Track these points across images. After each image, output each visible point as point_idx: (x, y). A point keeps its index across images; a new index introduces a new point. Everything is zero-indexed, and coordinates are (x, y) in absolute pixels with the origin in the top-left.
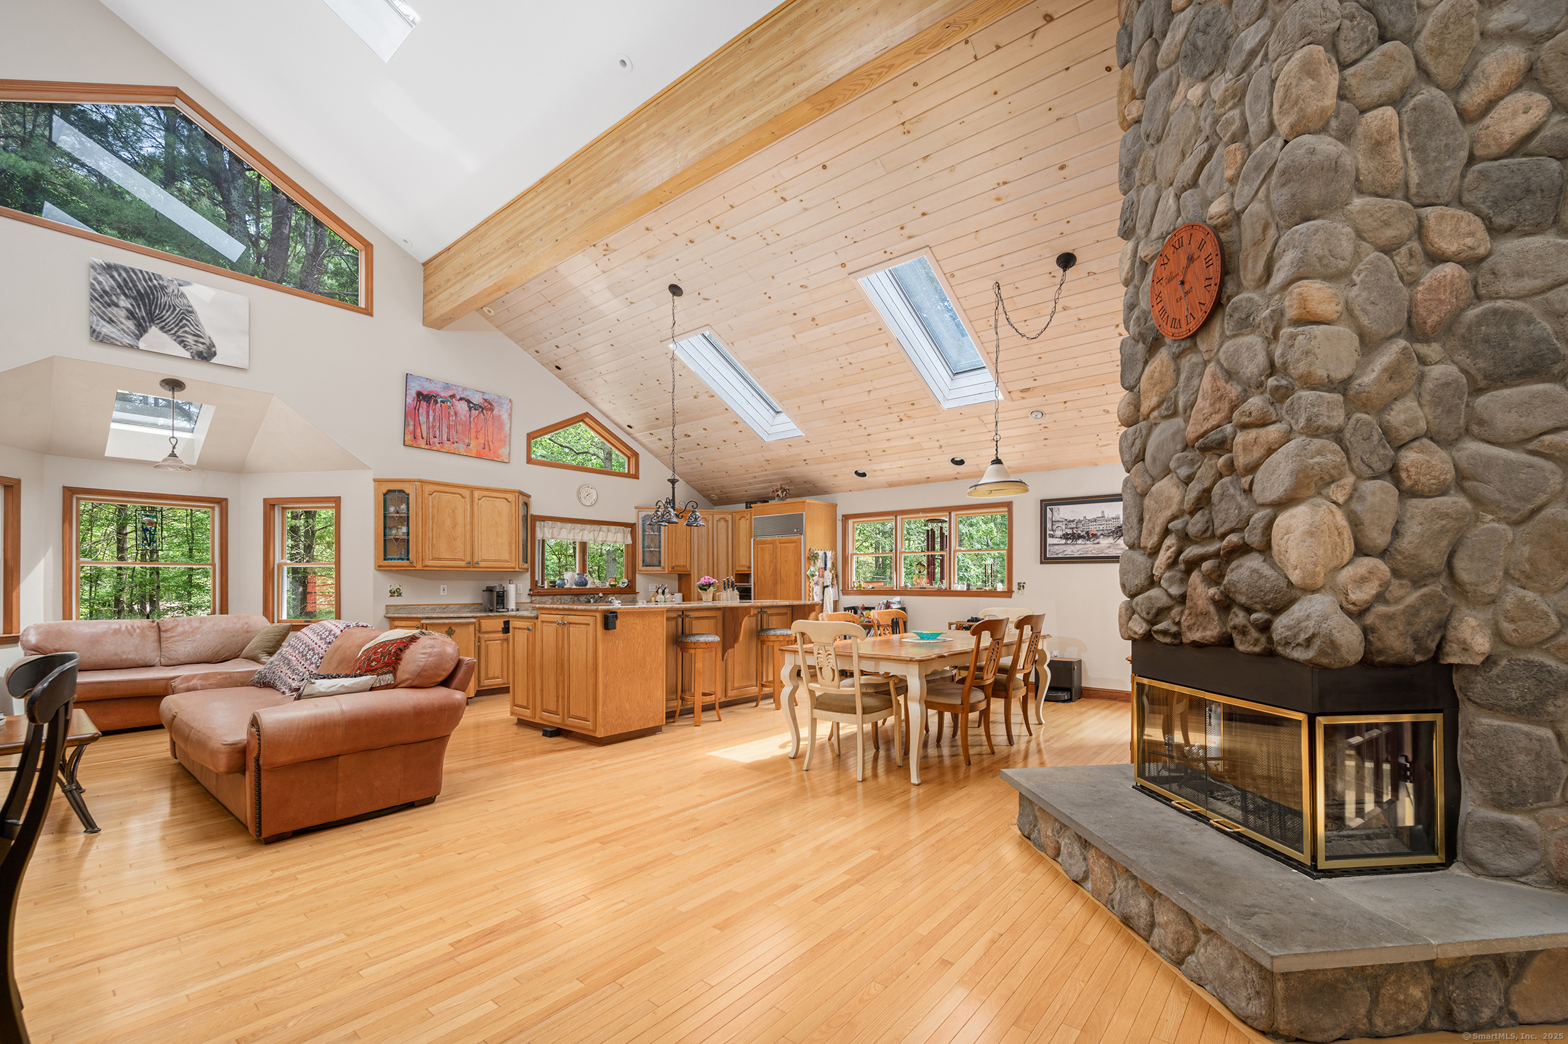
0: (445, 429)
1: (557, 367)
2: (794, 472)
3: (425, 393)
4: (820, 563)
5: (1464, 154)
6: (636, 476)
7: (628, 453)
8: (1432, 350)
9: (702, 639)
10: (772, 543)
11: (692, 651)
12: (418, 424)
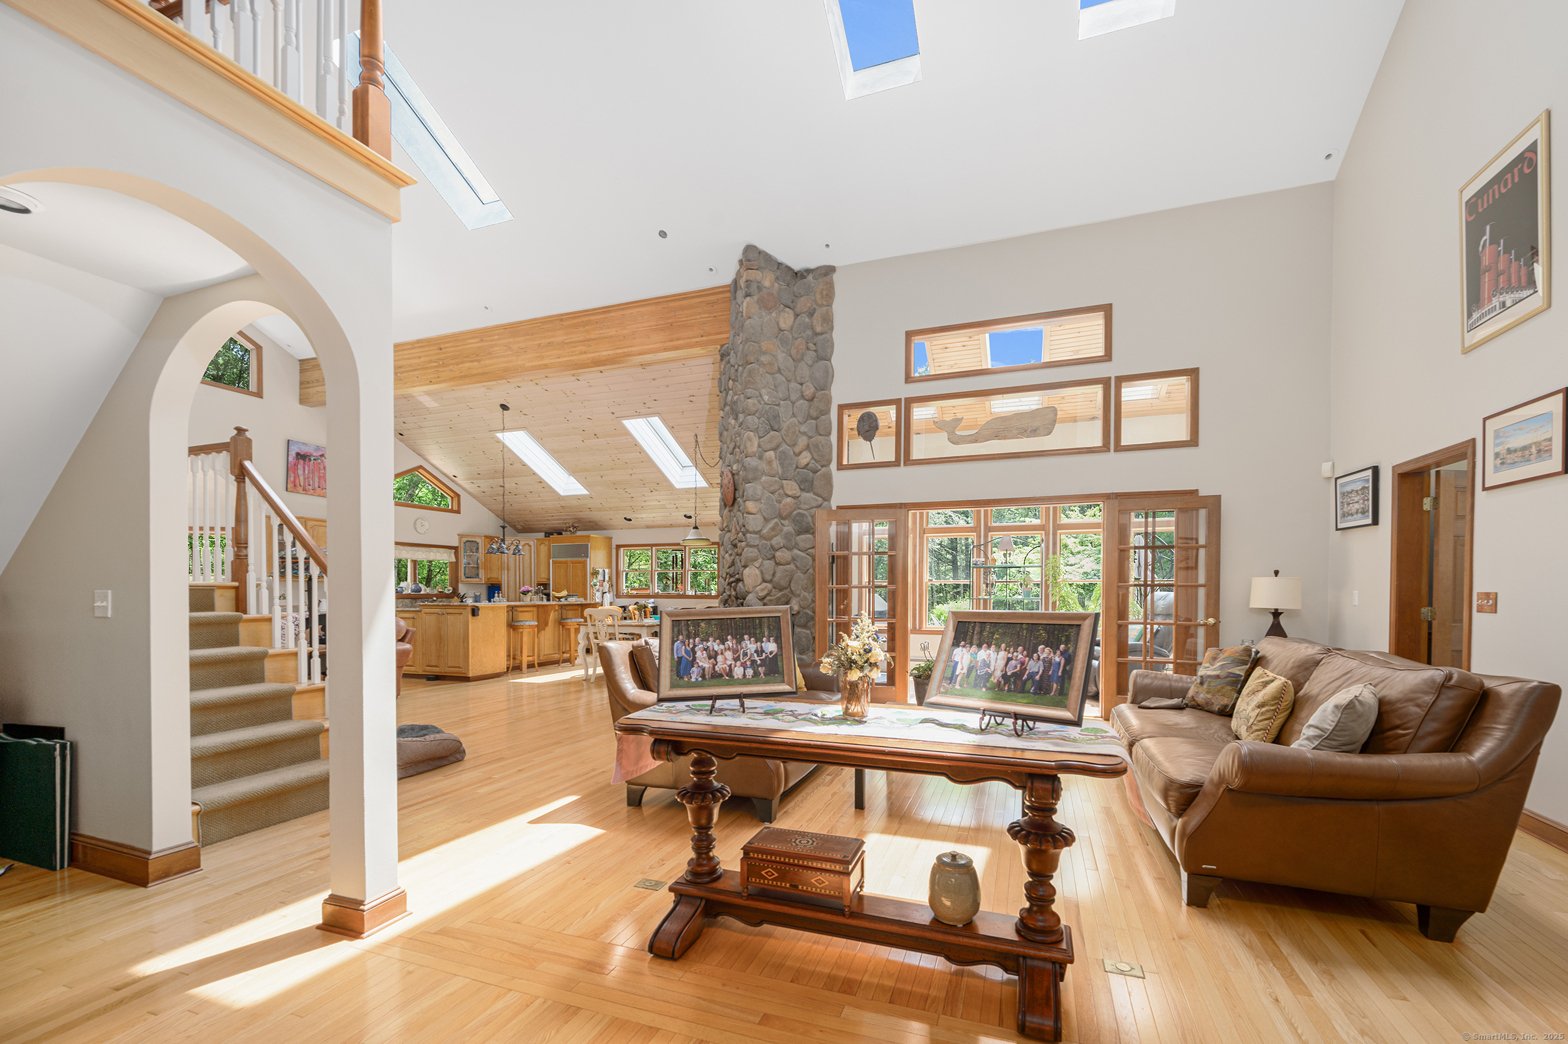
0: (317, 479)
1: (401, 434)
2: (582, 515)
3: (302, 453)
4: (600, 577)
5: (794, 466)
6: (458, 512)
7: (452, 494)
8: (786, 522)
9: (527, 623)
10: (566, 563)
11: (521, 630)
12: (297, 476)
